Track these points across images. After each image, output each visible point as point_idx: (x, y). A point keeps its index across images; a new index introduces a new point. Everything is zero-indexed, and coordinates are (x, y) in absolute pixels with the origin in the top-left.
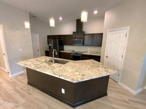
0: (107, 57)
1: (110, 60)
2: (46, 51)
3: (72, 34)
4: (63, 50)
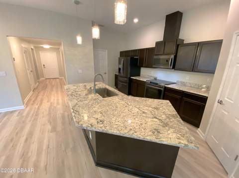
0: (220, 102)
1: (226, 113)
2: (116, 75)
3: (154, 46)
4: (139, 75)
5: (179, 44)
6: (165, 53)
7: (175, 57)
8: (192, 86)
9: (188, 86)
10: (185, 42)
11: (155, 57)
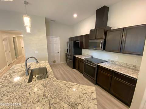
2: (66, 53)
3: (89, 33)
5: (107, 31)
6: (97, 38)
7: (105, 41)
8: (121, 64)
9: (117, 65)
10: (112, 29)
11: (90, 41)
